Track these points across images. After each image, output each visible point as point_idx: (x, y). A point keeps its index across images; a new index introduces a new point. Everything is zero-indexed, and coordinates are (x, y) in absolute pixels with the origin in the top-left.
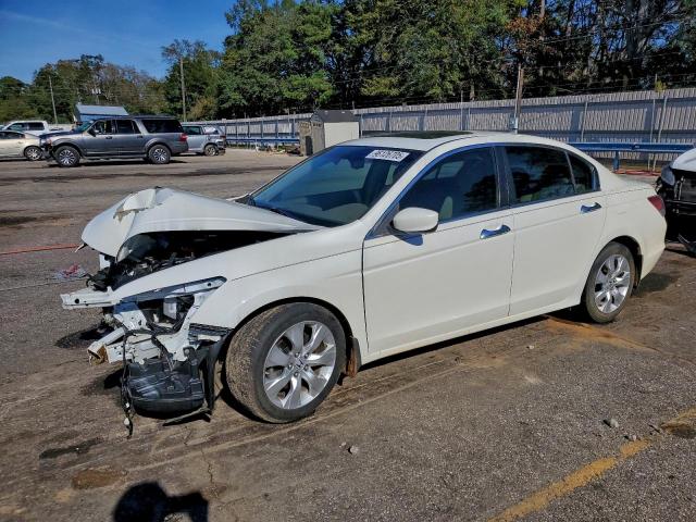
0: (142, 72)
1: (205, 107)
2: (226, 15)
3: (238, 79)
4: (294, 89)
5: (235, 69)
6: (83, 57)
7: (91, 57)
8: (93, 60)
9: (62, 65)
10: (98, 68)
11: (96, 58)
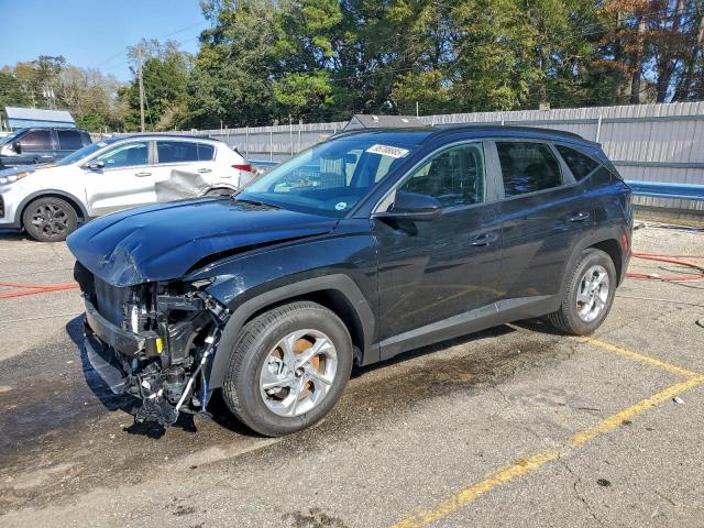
0: (109, 76)
1: (176, 116)
2: (202, 4)
3: (216, 81)
4: (291, 91)
5: (212, 68)
6: (41, 58)
7: (50, 58)
8: (53, 61)
9: (20, 68)
10: (58, 70)
11: (57, 59)
